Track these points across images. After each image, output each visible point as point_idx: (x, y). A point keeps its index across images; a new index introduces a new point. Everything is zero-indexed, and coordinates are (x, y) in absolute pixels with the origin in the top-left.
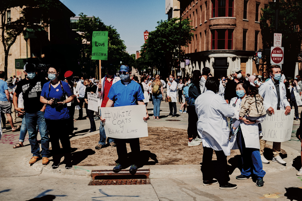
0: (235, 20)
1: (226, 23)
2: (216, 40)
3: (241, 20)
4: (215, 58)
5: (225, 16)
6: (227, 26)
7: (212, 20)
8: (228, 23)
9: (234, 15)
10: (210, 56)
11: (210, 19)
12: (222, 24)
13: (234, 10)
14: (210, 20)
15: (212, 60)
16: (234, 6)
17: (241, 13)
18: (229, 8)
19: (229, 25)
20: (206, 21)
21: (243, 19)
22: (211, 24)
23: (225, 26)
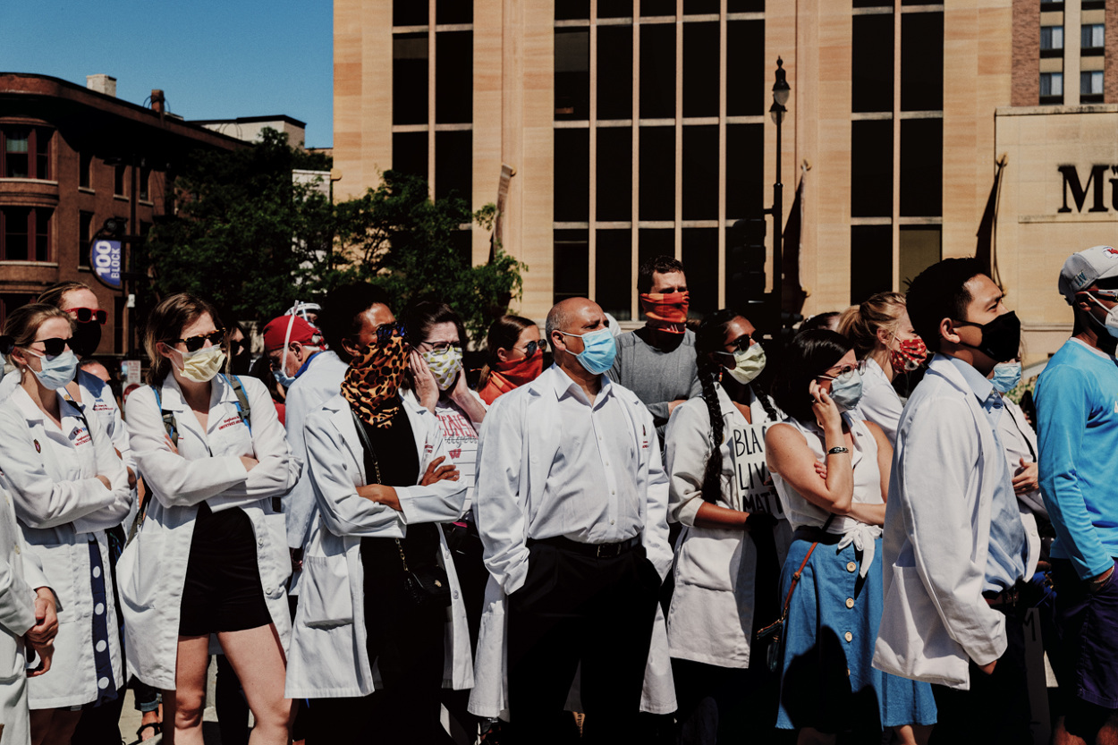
0: (54, 269)
1: (31, 279)
3: (73, 270)
5: (25, 259)
6: (32, 288)
8: (35, 279)
9: (53, 255)
12: (19, 279)
13: (54, 241)
16: (53, 233)
17: (74, 250)
18: (38, 238)
19: (39, 283)
21: (79, 267)
23: (26, 288)
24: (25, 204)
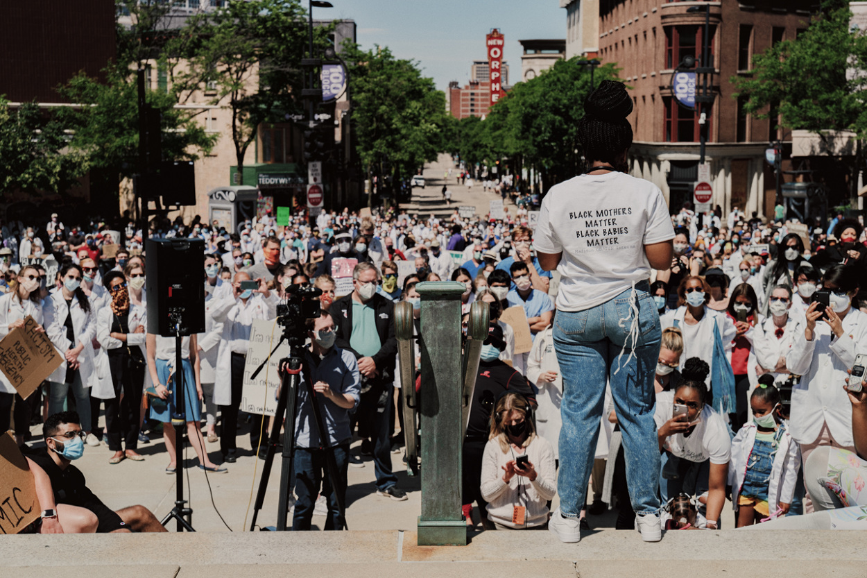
2: (675, 119)
3: (732, 74)
4: (673, 162)
7: (664, 76)
9: (716, 63)
10: (661, 157)
11: (661, 72)
13: (716, 52)
14: (662, 74)
15: (666, 166)
16: (716, 45)
17: (734, 59)
18: (703, 49)
20: (654, 73)
21: (738, 72)
22: (663, 85)
24: (694, 23)
